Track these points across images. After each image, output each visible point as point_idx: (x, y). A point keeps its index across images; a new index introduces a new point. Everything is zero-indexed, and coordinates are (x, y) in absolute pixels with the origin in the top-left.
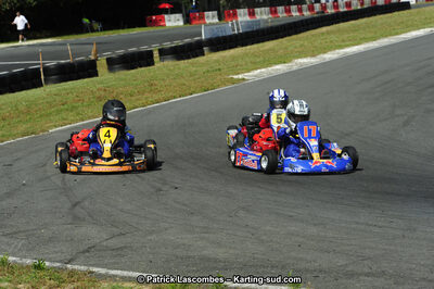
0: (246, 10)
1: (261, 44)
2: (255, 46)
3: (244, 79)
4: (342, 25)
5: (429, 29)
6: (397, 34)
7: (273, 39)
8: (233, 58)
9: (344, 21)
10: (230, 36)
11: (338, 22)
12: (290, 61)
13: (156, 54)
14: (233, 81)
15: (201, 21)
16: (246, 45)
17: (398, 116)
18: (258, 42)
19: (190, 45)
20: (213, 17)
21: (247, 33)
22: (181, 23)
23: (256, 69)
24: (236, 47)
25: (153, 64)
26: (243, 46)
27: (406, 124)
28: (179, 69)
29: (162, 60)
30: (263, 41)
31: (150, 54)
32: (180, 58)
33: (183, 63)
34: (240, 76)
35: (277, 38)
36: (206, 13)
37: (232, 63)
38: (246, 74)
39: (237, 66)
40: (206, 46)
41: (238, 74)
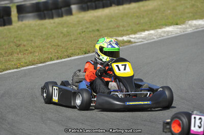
3: (130, 42)
8: (110, 18)
12: (183, 23)
13: (14, 12)
23: (144, 30)
24: (110, 5)
25: (9, 22)
28: (46, 28)
29: (20, 18)
31: (7, 11)
32: (42, 17)
33: (47, 22)
34: (125, 38)
37: (111, 24)
38: (133, 36)
39: (118, 27)
40: (74, 4)
41: (122, 35)
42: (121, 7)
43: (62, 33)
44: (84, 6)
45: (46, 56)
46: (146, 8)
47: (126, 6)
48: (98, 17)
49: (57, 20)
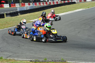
0: (28, 3)
1: (34, 13)
2: (33, 13)
4: (57, 8)
5: (82, 9)
6: (73, 10)
7: (38, 11)
9: (57, 7)
10: (26, 10)
11: (56, 7)
13: (5, 15)
14: (30, 22)
15: (15, 6)
16: (30, 13)
17: (76, 31)
18: (34, 12)
19: (14, 12)
20: (18, 5)
21: (30, 10)
22: (9, 7)
23: (36, 19)
24: (27, 13)
26: (29, 13)
27: (79, 32)
28: (13, 19)
30: (35, 12)
31: (3, 15)
33: (13, 17)
35: (39, 11)
36: (16, 4)
37: (28, 17)
38: (33, 20)
39: (30, 18)
40: (19, 13)
41: (31, 20)
42: (30, 14)
43: (17, 20)
44: (21, 13)
45: (13, 25)
46: (36, 14)
47: (31, 13)
48: (25, 16)
49: (15, 17)
